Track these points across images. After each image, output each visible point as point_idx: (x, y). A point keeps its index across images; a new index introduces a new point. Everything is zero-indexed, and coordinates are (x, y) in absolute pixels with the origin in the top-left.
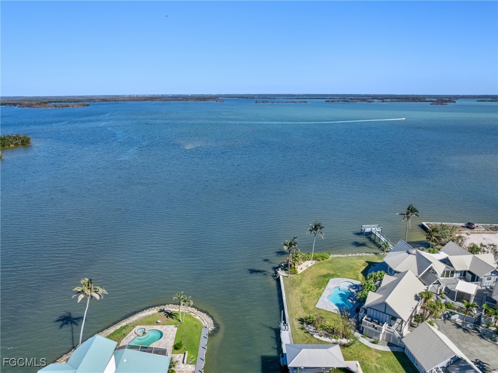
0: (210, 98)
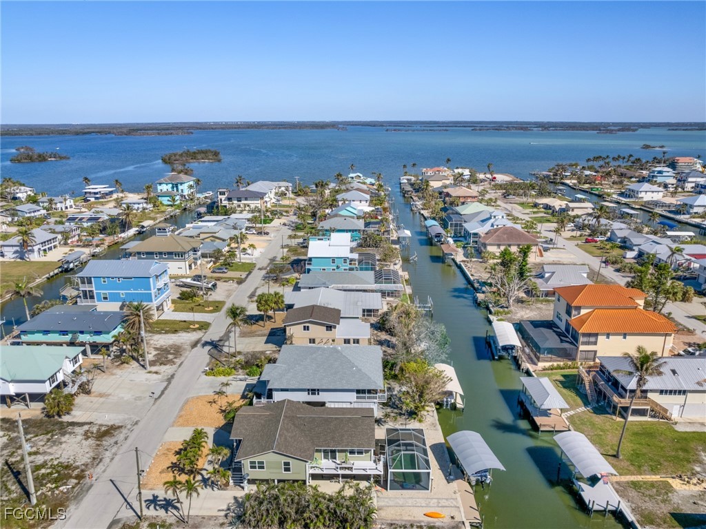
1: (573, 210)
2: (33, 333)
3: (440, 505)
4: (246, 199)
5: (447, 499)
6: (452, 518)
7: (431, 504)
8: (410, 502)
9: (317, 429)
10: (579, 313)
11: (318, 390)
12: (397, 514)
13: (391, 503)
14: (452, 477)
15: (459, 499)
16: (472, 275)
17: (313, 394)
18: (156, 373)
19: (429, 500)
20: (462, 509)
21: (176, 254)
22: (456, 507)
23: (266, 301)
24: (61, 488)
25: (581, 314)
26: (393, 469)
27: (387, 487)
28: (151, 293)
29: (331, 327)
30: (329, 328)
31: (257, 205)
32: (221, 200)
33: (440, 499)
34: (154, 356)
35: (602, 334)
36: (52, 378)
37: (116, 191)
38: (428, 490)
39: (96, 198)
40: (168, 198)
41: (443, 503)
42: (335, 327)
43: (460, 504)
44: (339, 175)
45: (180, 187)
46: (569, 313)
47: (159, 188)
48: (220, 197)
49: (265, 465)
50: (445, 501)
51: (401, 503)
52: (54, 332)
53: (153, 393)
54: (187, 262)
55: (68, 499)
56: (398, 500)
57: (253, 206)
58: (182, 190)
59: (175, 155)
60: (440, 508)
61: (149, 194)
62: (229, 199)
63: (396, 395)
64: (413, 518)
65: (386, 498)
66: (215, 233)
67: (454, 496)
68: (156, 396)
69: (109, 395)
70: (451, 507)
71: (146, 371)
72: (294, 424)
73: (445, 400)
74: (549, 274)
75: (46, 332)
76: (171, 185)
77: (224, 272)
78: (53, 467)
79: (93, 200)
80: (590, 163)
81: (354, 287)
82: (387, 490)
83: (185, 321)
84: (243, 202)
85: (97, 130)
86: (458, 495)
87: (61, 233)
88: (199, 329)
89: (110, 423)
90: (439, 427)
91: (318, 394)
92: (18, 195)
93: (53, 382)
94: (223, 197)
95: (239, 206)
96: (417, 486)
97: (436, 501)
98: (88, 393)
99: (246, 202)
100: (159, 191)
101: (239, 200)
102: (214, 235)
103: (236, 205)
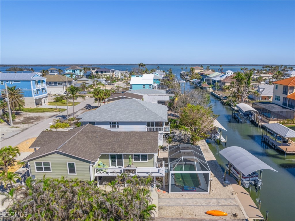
1: (263, 77)
3: (220, 204)
4: (105, 72)
5: (226, 199)
6: (235, 215)
7: (211, 204)
8: (191, 202)
9: (107, 139)
10: (293, 92)
11: (118, 123)
12: (178, 213)
13: (172, 203)
14: (227, 182)
15: (237, 199)
16: (219, 95)
17: (114, 127)
18: (17, 127)
19: (209, 200)
20: (242, 208)
21: (58, 83)
22: (236, 206)
23: (98, 92)
25: (294, 92)
26: (174, 170)
27: (168, 190)
28: (31, 91)
31: (110, 75)
32: (93, 72)
33: (219, 199)
34: (21, 120)
38: (207, 191)
40: (70, 76)
41: (223, 202)
43: (239, 203)
45: (76, 72)
46: (285, 92)
48: (92, 71)
49: (51, 166)
50: (225, 201)
51: (181, 203)
53: (3, 135)
54: (65, 88)
56: (179, 201)
57: (108, 75)
58: (77, 73)
60: (221, 207)
62: (97, 72)
63: (177, 136)
64: (194, 217)
65: (167, 199)
67: (232, 196)
70: (231, 206)
71: (10, 127)
72: (88, 137)
73: (213, 135)
74: (262, 90)
76: (72, 71)
80: (265, 69)
81: (154, 95)
82: (168, 192)
83: (52, 108)
84: (103, 73)
86: (235, 195)
88: (59, 111)
90: (211, 152)
91: (118, 127)
94: (94, 71)
95: (102, 76)
96: (197, 188)
97: (216, 201)
99: (105, 74)
100: (66, 73)
101: (102, 72)
102: (85, 82)
103: (100, 75)
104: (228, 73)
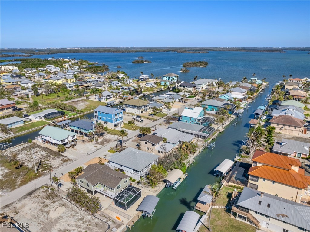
0: (276, 50)
2: (72, 126)
3: (124, 216)
4: (187, 87)
5: (128, 216)
7: (122, 215)
8: (117, 211)
11: (122, 165)
13: (111, 209)
15: (133, 217)
17: (120, 166)
18: (96, 146)
19: (123, 213)
20: (129, 221)
21: (137, 107)
24: (44, 171)
25: (257, 166)
28: (112, 120)
29: (154, 145)
30: (153, 145)
31: (191, 90)
32: (177, 86)
33: (127, 214)
34: (101, 141)
35: (261, 178)
36: (63, 140)
37: (150, 78)
38: (126, 210)
39: (142, 80)
41: (126, 216)
42: (155, 145)
43: (131, 219)
44: (245, 78)
45: (171, 79)
47: (164, 78)
49: (83, 182)
52: (76, 127)
54: (140, 110)
55: (43, 175)
56: (114, 209)
57: (189, 90)
59: (188, 63)
61: (157, 81)
62: (180, 86)
64: (111, 216)
65: (112, 207)
66: (162, 100)
68: (88, 154)
69: (78, 150)
70: (127, 218)
71: (94, 145)
72: (99, 173)
74: (285, 144)
75: (75, 127)
76: (168, 78)
77: (152, 116)
78: (48, 165)
79: (141, 81)
81: (187, 131)
82: (114, 205)
85: (172, 50)
87: (115, 93)
89: (70, 158)
92: (119, 77)
93: (63, 142)
97: (125, 214)
98: (73, 148)
100: (163, 80)
101: (184, 87)
102: (161, 101)
103: (183, 89)
104: (289, 109)
